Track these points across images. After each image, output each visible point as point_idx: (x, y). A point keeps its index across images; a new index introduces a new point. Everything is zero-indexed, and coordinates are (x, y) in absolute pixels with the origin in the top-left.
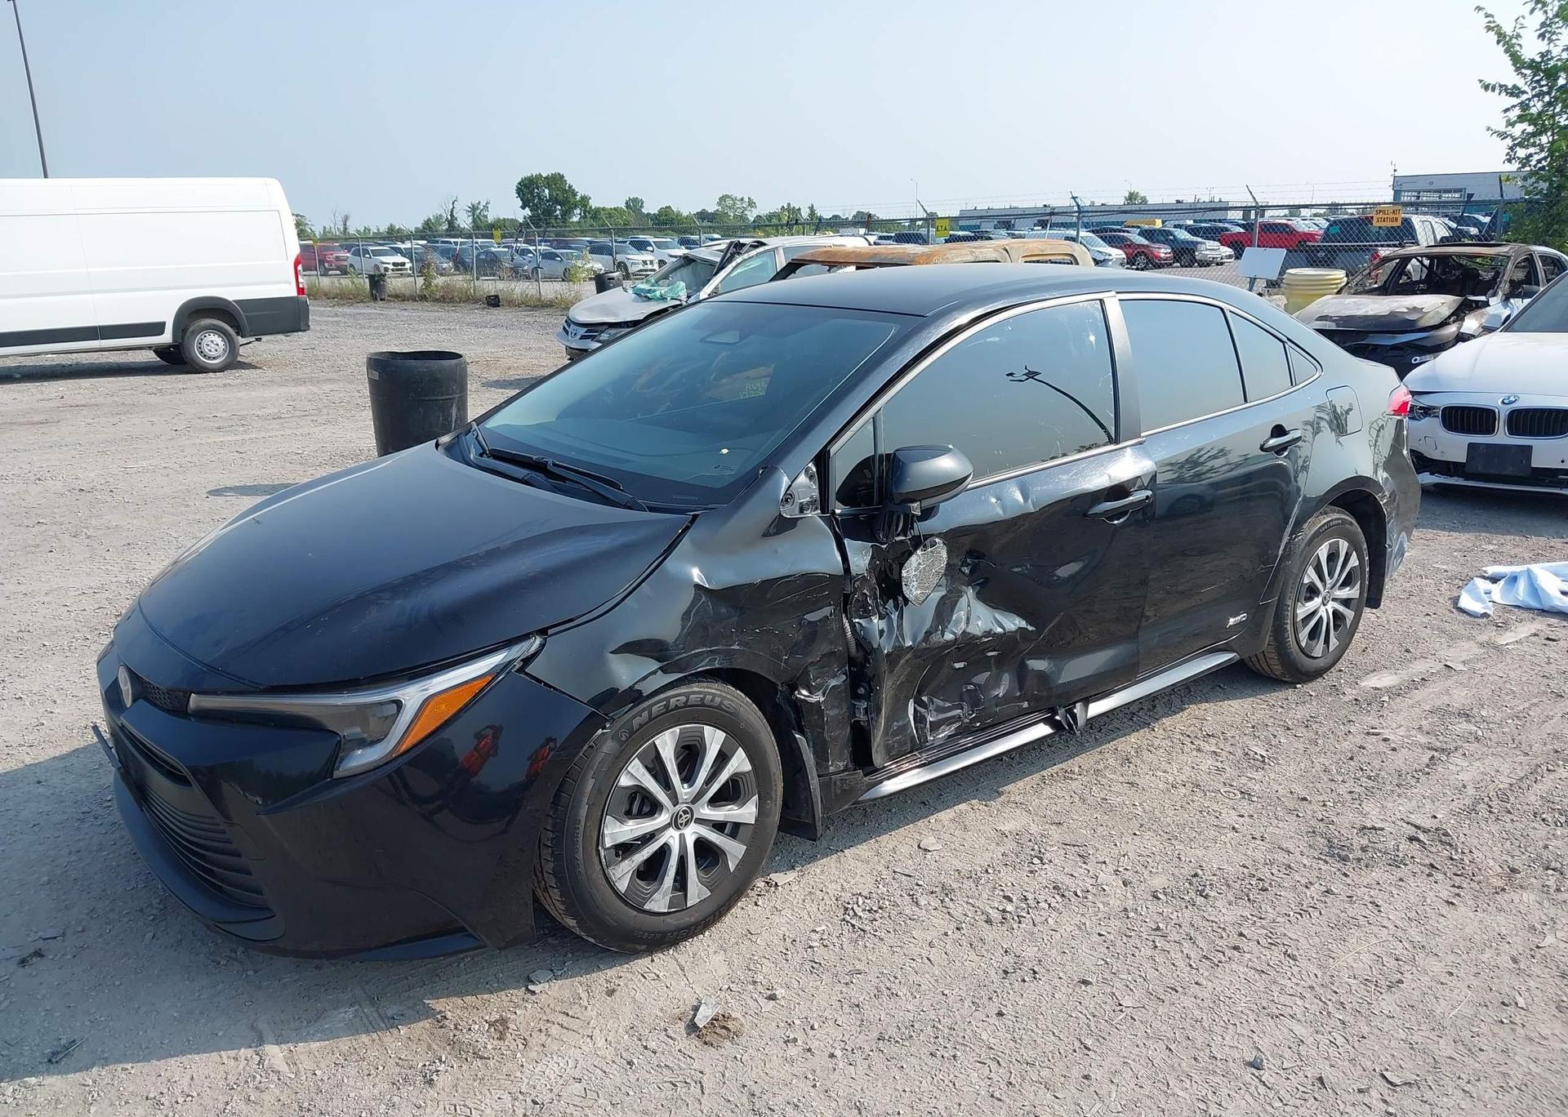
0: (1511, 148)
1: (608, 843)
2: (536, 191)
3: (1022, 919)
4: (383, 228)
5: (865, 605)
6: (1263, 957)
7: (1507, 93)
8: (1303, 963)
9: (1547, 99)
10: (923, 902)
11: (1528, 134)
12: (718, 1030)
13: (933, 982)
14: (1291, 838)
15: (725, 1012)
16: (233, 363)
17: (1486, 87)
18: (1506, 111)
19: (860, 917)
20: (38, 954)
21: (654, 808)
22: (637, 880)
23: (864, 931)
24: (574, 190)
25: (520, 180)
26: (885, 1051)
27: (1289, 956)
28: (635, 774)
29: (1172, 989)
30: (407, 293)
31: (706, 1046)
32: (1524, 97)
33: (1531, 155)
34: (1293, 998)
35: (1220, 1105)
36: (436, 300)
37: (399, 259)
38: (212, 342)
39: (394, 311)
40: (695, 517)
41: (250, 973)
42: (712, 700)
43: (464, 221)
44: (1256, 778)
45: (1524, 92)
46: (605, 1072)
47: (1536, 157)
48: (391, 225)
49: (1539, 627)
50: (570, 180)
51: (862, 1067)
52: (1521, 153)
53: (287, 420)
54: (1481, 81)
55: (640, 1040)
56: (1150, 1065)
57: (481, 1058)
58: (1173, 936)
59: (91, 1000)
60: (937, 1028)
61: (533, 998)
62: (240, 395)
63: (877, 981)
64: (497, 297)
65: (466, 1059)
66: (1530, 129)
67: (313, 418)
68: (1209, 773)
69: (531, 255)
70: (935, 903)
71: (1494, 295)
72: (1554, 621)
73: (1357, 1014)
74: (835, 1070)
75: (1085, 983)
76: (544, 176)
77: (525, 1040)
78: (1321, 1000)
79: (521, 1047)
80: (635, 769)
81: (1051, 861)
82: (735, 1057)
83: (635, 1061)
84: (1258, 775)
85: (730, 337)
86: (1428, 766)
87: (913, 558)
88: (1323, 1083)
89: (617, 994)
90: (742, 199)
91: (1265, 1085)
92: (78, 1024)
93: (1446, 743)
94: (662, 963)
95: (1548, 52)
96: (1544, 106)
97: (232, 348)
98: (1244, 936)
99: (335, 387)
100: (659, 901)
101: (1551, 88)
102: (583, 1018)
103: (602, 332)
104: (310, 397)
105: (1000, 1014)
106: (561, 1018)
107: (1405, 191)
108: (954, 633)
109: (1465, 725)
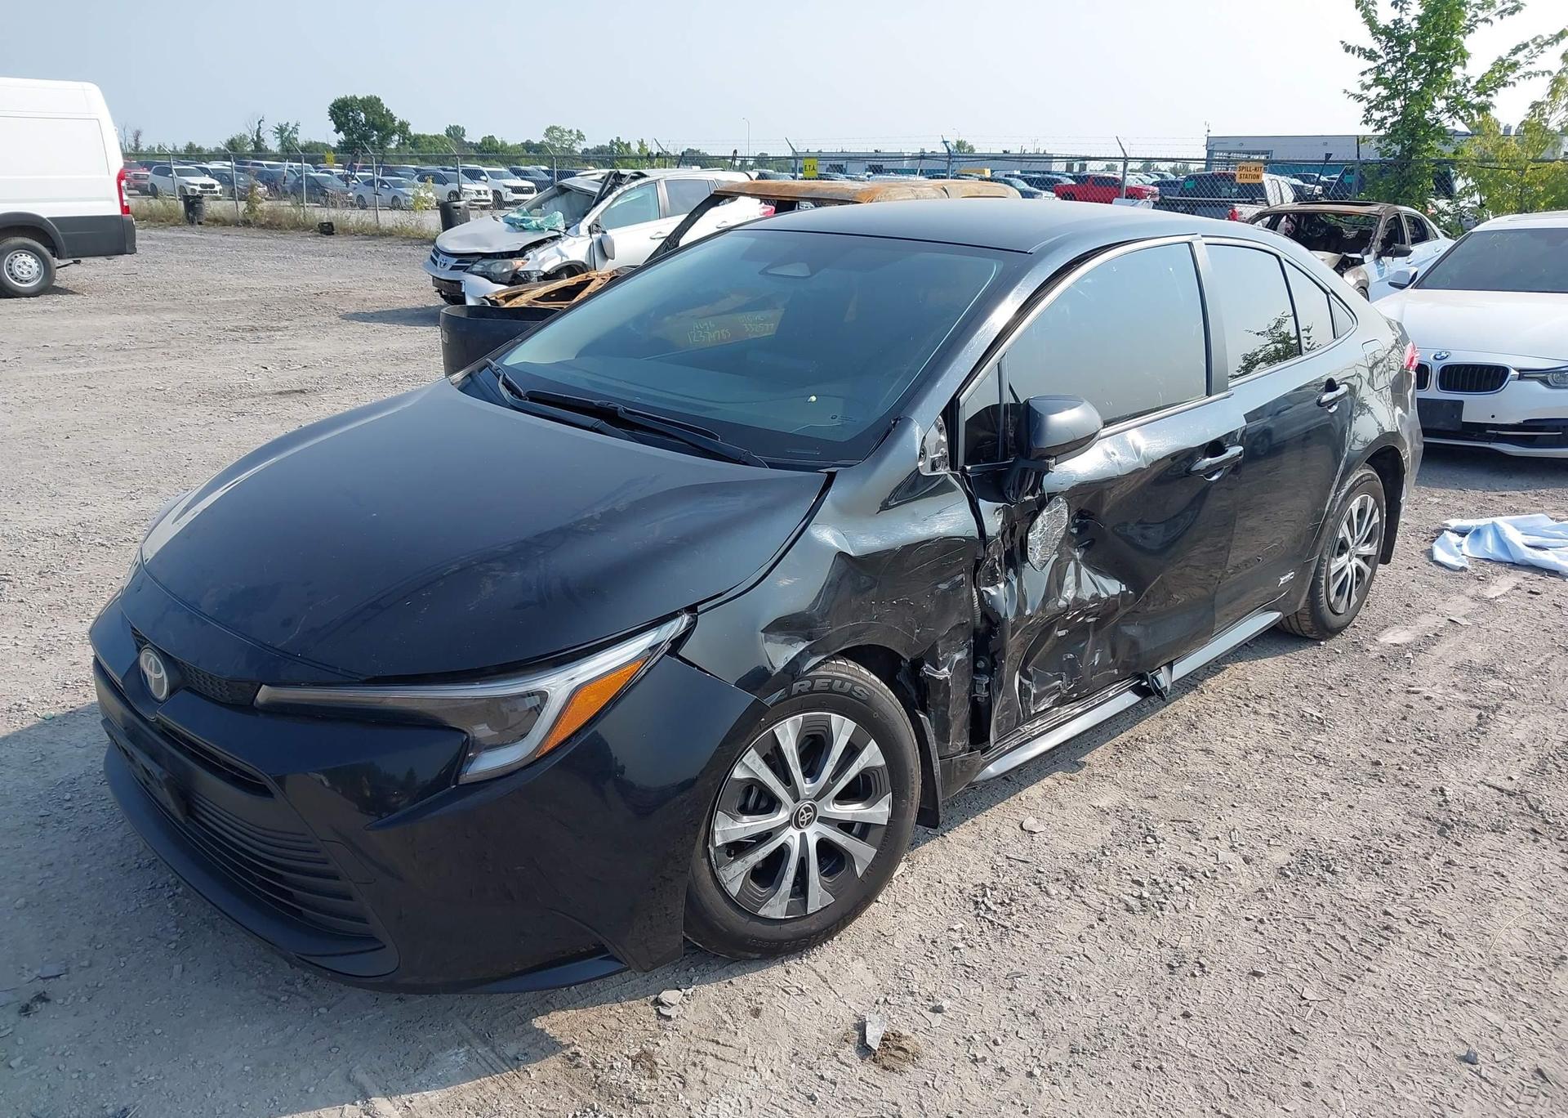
0: (1368, 110)
1: (719, 841)
2: (351, 114)
3: (1163, 906)
4: (181, 147)
5: (993, 572)
6: (1420, 938)
7: (1365, 56)
8: (1460, 940)
9: (1399, 64)
10: (1053, 892)
11: (1383, 97)
12: (893, 1052)
13: (1100, 981)
14: (1386, 805)
15: (892, 1030)
16: (47, 288)
17: (1347, 49)
18: (1363, 73)
19: (995, 912)
20: (42, 998)
21: (770, 804)
22: (751, 881)
23: (1006, 927)
24: (392, 114)
25: (333, 101)
26: (1085, 1066)
27: (1445, 935)
28: (751, 766)
29: (1346, 977)
30: (228, 217)
31: (887, 1072)
32: (1380, 61)
33: (1385, 118)
34: (1470, 982)
35: (1453, 1107)
36: (263, 226)
37: (207, 180)
38: (24, 263)
39: (215, 236)
40: (831, 477)
41: (323, 1010)
42: (841, 686)
43: (273, 144)
44: (1323, 741)
45: (1380, 57)
46: (787, 1111)
47: (1390, 120)
48: (190, 143)
49: (1517, 580)
50: (388, 103)
51: (1067, 1085)
52: (1377, 115)
53: (133, 352)
54: (1342, 42)
55: (811, 1069)
56: (1365, 1067)
57: (640, 1103)
58: (1321, 919)
59: (130, 1055)
60: (1128, 1035)
61: (670, 1024)
62: (66, 323)
63: (1041, 983)
64: (330, 224)
65: (623, 1106)
66: (1385, 93)
67: (162, 350)
68: (1276, 737)
69: (355, 182)
70: (1066, 892)
71: (1368, 253)
72: (1527, 574)
73: (1538, 996)
74: (1040, 1091)
75: (1256, 974)
76: (359, 98)
77: (680, 1076)
78: (1496, 982)
79: (679, 1086)
80: (751, 760)
81: (1164, 839)
82: (926, 1083)
83: (816, 1094)
84: (1323, 738)
85: (797, 270)
86: (1479, 725)
87: (1039, 520)
88: (1543, 1076)
89: (763, 1013)
90: (570, 132)
91: (1488, 1082)
92: (123, 1087)
93: (1485, 700)
94: (799, 971)
95: (1401, 20)
96: (1397, 72)
97: (48, 271)
98: (1390, 914)
99: (174, 316)
100: (776, 907)
101: (1402, 55)
102: (737, 1046)
103: (475, 263)
104: (150, 327)
105: (1186, 1015)
106: (711, 1047)
107: (1217, 151)
108: (1066, 600)
109: (1494, 682)
